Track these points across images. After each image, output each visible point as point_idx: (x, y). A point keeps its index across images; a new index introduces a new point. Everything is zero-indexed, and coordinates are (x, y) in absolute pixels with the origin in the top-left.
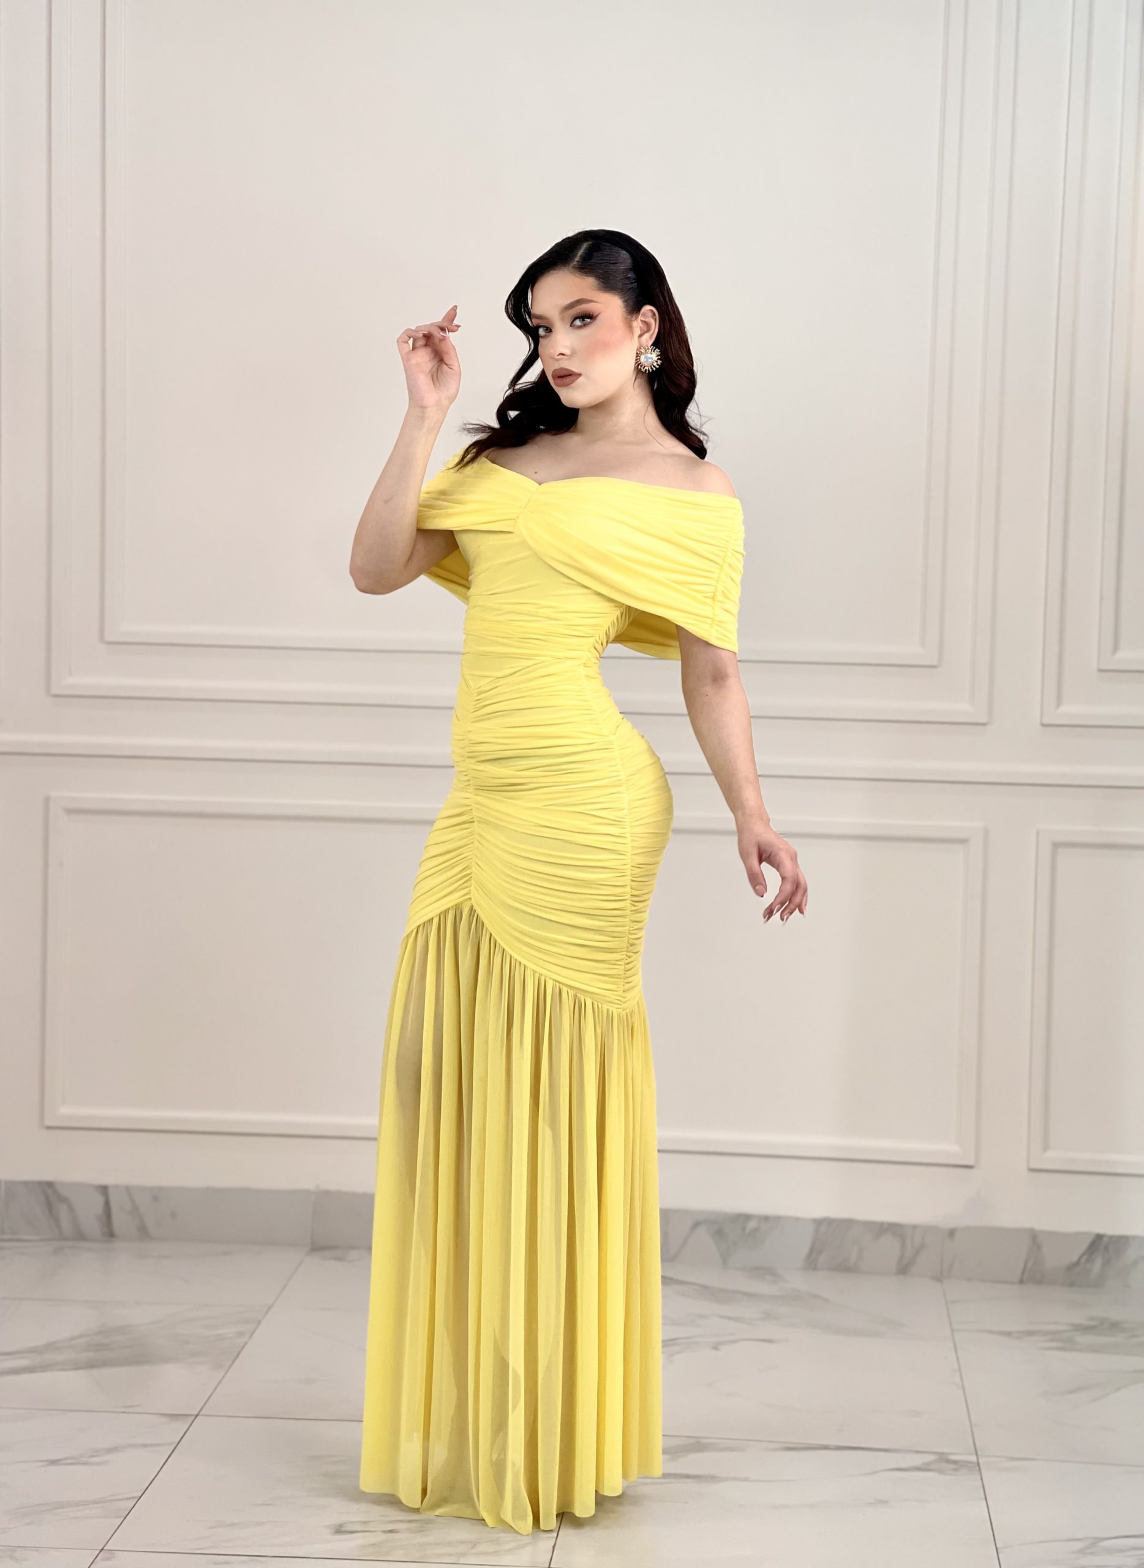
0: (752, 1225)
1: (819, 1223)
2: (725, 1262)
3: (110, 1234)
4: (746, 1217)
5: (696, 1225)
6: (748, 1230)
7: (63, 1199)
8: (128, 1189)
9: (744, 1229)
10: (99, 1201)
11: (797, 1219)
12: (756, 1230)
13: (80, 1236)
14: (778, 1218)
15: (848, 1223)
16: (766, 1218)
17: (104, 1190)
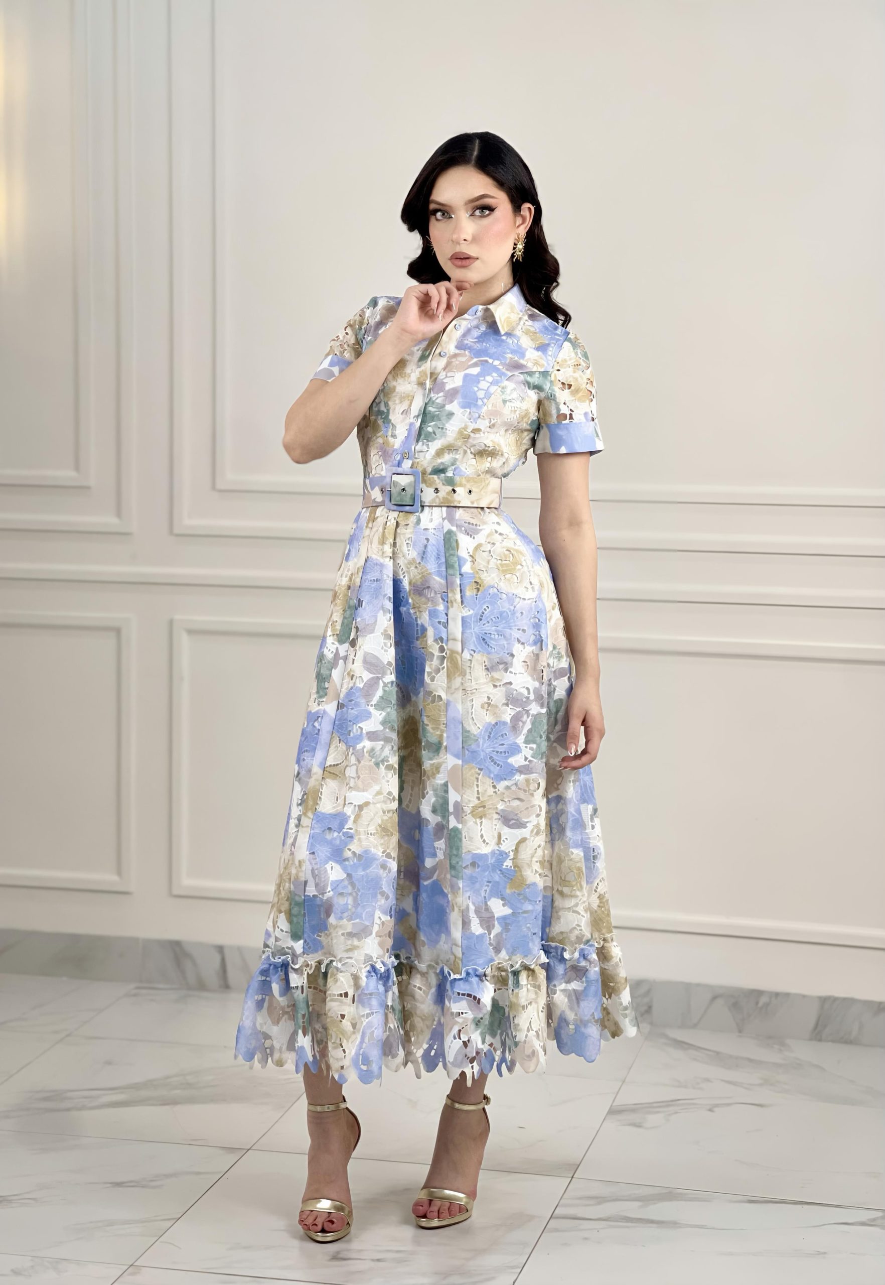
0: (763, 1000)
1: (824, 1000)
2: (740, 1031)
3: (226, 986)
4: (759, 993)
5: (715, 998)
6: (760, 1004)
7: (187, 955)
8: (240, 950)
9: (757, 1003)
10: (217, 958)
11: (804, 996)
12: (767, 1005)
13: (202, 986)
14: (787, 995)
15: (849, 1002)
16: (777, 994)
17: (220, 949)
